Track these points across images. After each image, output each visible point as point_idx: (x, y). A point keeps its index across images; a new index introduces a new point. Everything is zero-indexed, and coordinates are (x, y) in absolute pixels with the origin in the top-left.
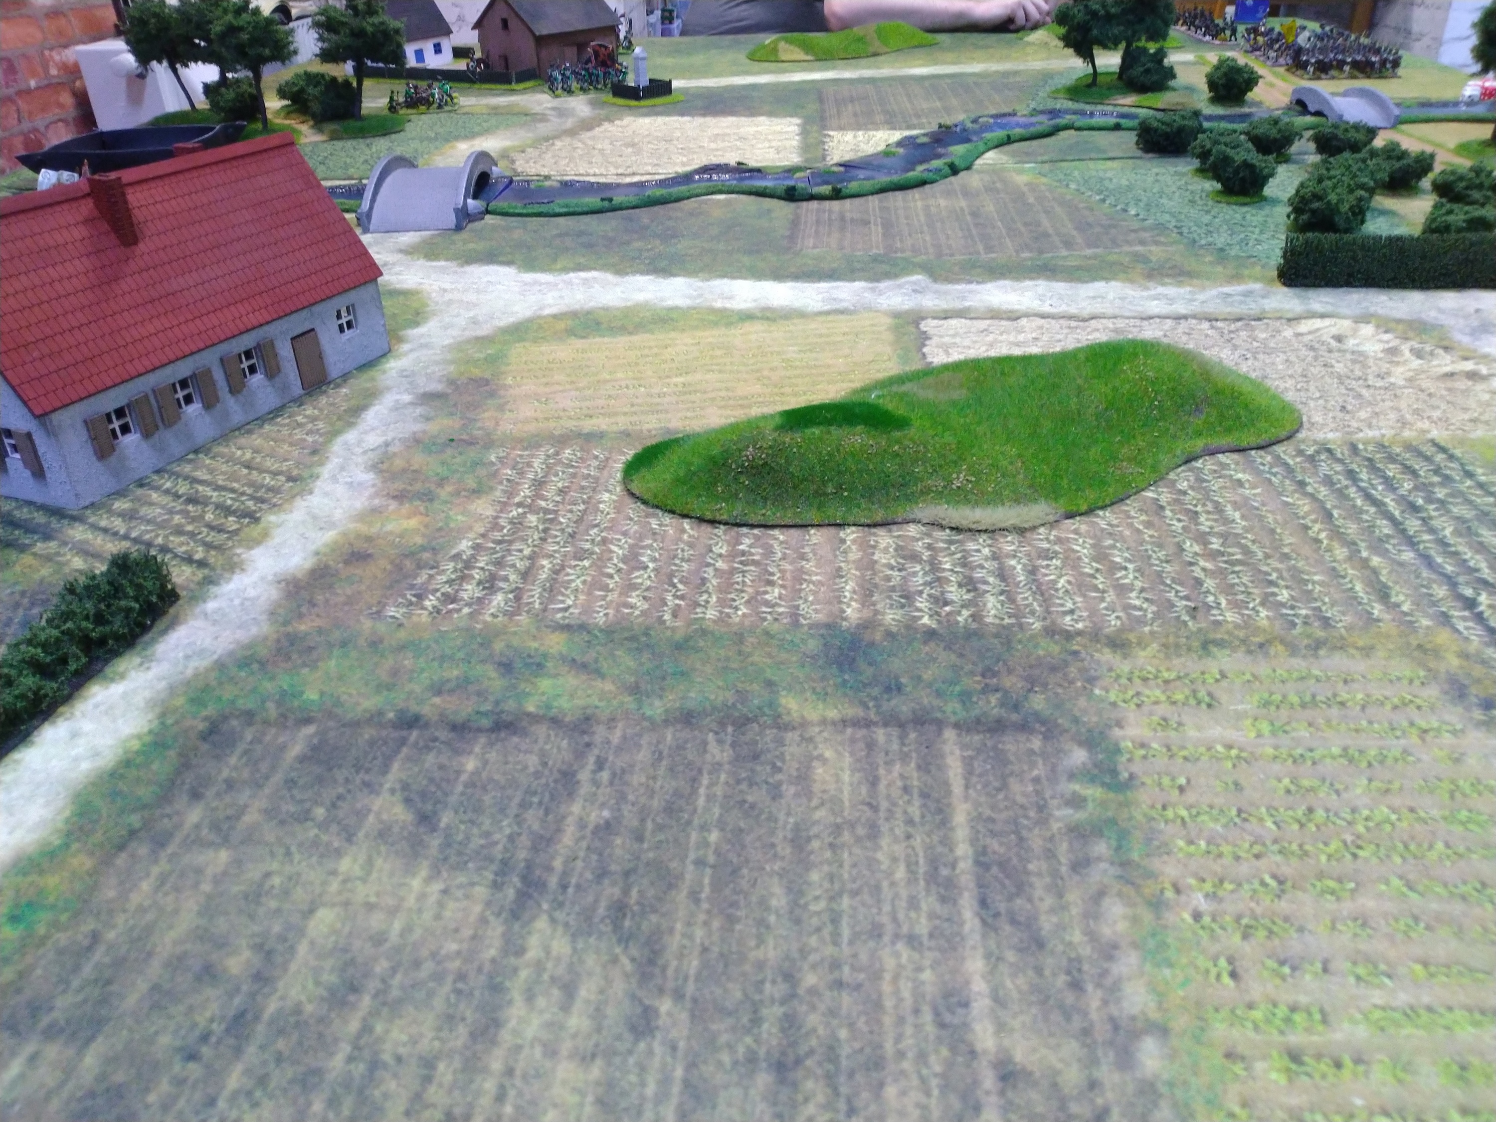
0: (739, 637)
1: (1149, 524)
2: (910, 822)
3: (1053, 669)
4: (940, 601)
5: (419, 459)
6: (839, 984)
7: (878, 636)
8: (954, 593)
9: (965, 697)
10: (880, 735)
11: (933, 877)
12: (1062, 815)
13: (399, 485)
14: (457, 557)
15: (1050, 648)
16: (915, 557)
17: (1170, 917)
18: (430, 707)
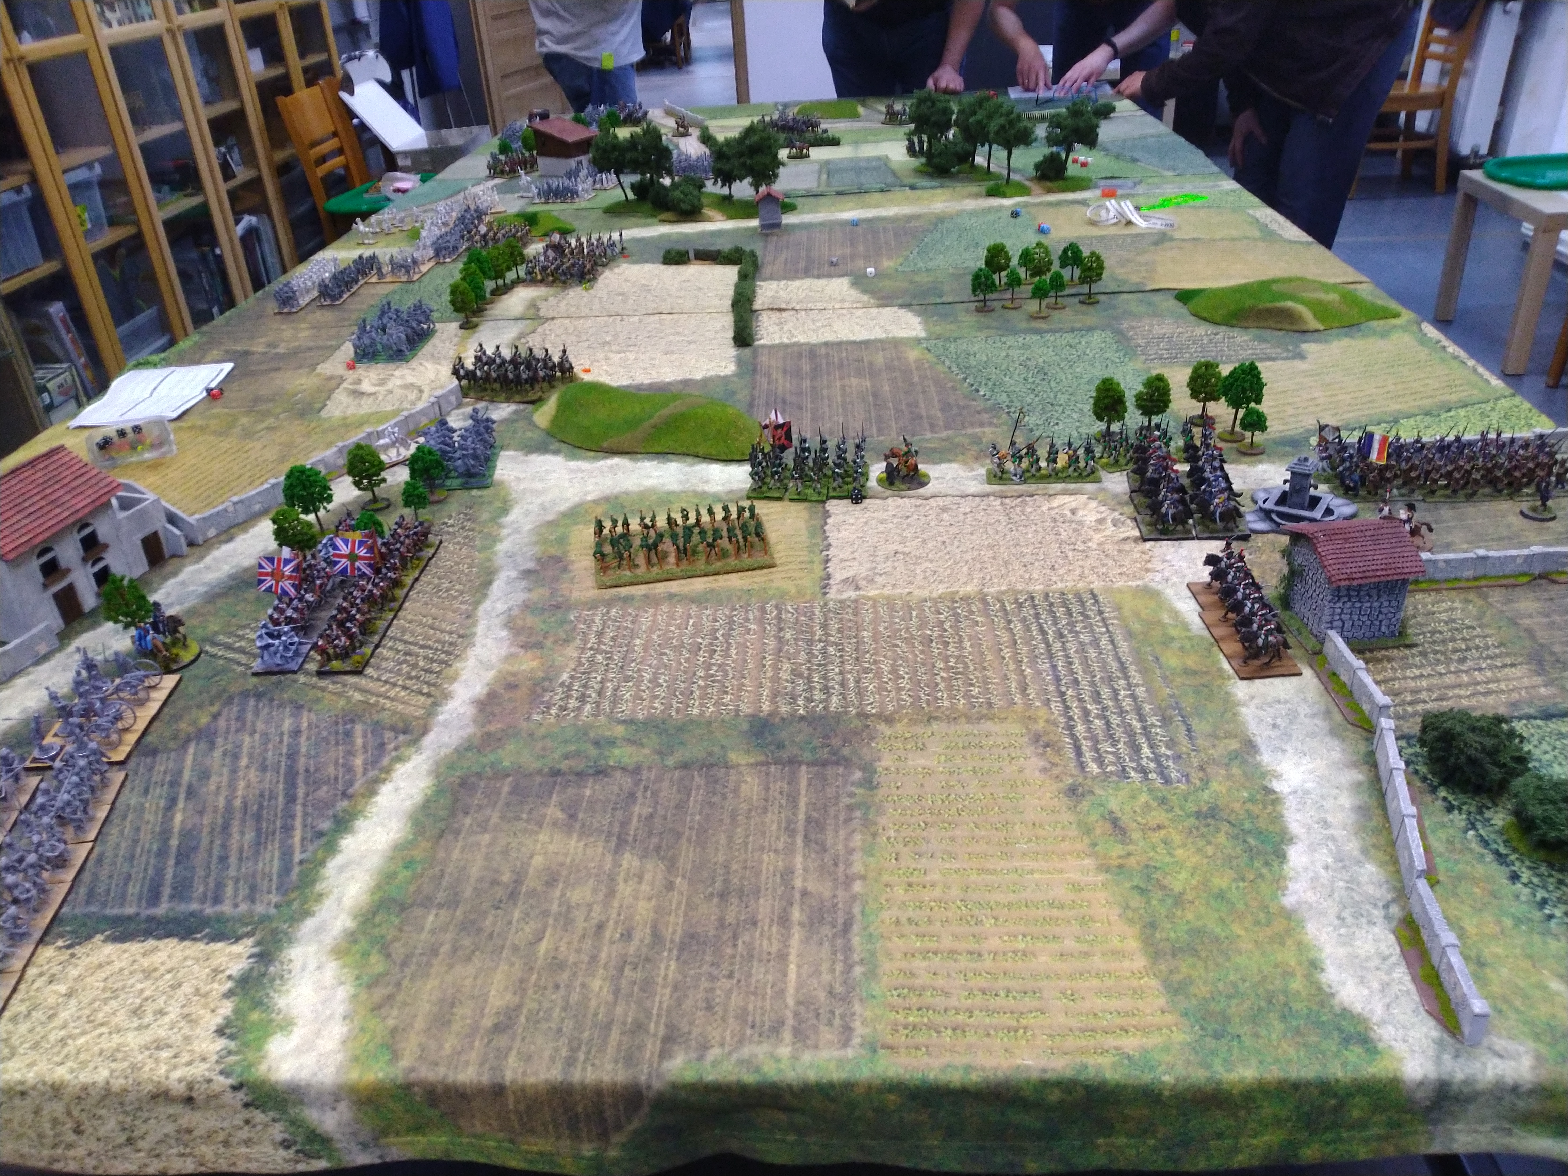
0: (709, 723)
1: (922, 652)
2: (781, 806)
3: (856, 734)
4: (810, 700)
5: (530, 620)
6: (745, 868)
7: (777, 720)
8: (818, 695)
9: (814, 750)
10: (773, 768)
11: (787, 829)
12: (846, 800)
13: (523, 638)
14: (562, 684)
15: (857, 723)
16: (800, 676)
17: (878, 839)
18: (564, 765)
